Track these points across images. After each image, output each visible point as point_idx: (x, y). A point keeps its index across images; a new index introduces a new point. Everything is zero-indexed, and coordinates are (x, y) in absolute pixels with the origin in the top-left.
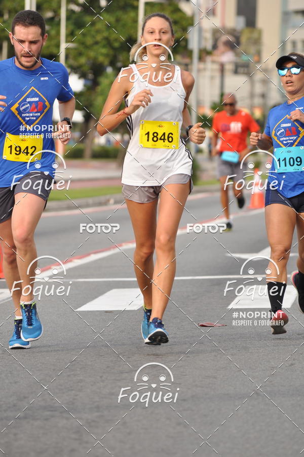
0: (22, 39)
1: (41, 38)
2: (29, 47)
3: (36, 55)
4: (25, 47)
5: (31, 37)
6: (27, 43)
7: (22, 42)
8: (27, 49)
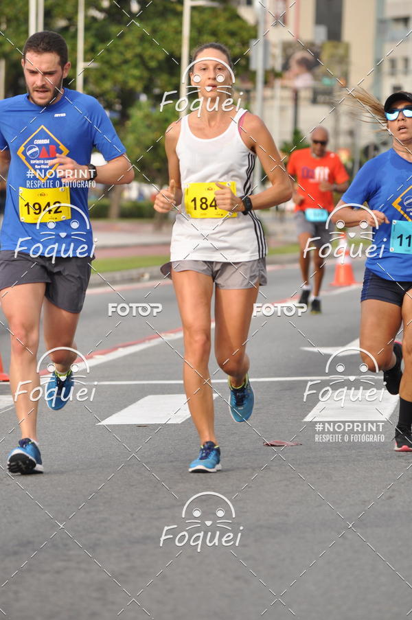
4: (38, 80)
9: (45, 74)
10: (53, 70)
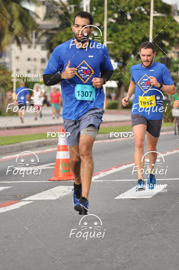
0: (144, 54)
1: (152, 54)
7: (144, 55)
8: (146, 59)
9: (148, 56)
10: (150, 54)
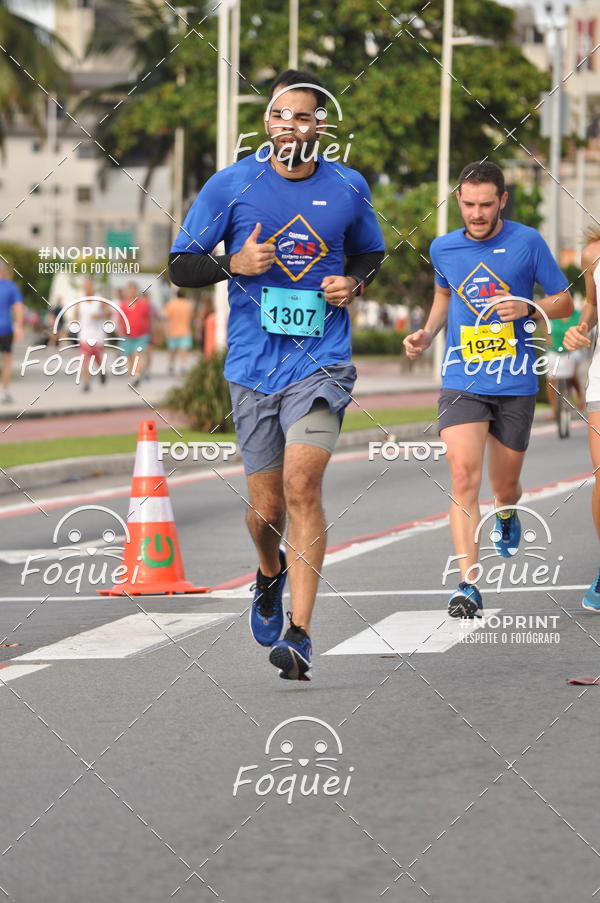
0: (472, 201)
2: (479, 212)
3: (490, 221)
4: (475, 212)
5: (482, 199)
6: (477, 207)
7: (470, 204)
8: (476, 215)
9: (482, 205)
10: (490, 200)
